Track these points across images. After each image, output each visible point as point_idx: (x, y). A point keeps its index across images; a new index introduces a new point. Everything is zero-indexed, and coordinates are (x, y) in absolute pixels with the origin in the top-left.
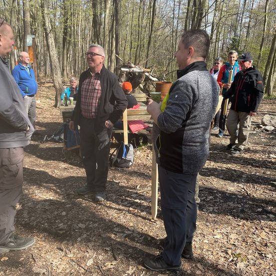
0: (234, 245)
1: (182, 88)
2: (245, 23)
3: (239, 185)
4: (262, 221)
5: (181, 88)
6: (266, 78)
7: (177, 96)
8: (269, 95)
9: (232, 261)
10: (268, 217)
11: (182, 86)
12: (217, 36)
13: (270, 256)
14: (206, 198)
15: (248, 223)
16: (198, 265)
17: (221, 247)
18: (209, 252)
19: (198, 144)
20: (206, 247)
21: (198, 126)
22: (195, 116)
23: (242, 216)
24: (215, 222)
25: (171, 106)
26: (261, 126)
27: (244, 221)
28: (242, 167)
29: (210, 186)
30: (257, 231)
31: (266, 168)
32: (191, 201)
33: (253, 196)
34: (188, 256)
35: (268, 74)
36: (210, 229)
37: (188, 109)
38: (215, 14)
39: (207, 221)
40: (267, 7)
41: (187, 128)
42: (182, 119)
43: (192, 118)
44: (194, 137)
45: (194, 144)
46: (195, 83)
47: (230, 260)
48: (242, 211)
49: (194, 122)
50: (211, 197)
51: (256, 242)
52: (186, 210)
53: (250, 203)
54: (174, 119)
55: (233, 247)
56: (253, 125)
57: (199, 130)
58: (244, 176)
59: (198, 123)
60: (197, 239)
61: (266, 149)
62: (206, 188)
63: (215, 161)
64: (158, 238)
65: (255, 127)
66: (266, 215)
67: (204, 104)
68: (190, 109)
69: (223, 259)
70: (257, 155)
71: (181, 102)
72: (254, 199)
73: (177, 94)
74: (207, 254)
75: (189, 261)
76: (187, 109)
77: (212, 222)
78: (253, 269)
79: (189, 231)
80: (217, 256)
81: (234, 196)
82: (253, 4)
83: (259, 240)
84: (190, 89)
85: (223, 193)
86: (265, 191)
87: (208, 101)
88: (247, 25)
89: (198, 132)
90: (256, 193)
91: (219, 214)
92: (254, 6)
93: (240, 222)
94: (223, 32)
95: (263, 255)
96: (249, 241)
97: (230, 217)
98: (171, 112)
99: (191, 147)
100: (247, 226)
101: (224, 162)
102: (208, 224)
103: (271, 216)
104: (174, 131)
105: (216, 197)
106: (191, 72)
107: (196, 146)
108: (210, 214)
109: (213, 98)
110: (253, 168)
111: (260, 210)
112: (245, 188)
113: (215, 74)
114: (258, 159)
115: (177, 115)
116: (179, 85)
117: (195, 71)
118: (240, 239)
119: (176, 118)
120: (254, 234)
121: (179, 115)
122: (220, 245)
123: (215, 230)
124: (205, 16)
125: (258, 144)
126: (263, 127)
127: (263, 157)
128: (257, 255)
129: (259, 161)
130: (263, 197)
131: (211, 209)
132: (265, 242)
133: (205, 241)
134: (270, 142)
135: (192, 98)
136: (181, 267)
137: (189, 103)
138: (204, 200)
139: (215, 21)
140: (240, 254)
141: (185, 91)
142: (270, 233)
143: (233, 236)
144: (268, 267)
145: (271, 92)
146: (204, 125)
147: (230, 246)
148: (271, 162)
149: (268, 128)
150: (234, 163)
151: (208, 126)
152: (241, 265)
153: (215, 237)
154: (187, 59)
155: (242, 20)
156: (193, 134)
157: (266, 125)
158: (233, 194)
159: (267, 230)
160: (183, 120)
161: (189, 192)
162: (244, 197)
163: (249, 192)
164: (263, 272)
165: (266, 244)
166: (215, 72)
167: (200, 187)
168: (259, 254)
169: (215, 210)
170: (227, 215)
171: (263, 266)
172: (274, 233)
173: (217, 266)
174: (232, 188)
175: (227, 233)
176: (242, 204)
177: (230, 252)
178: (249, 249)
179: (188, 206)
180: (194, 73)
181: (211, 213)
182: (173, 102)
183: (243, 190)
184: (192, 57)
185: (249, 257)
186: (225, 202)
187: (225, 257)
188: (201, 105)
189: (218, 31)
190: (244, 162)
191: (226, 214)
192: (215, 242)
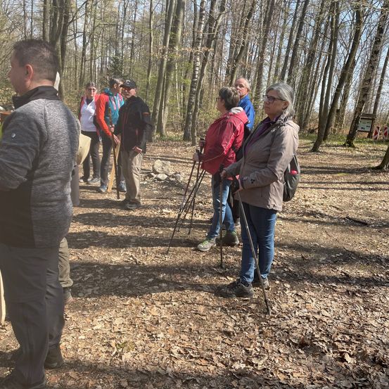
0: (119, 332)
1: (22, 124)
2: (128, 38)
3: (127, 253)
4: (153, 294)
5: (20, 124)
6: (156, 114)
7: (14, 136)
8: (162, 135)
9: (117, 353)
10: (160, 288)
11: (21, 121)
12: (92, 51)
13: (161, 335)
14: (83, 278)
15: (137, 300)
16: (70, 373)
17: (103, 339)
18: (86, 351)
19: (55, 203)
20: (81, 345)
21: (52, 178)
22: (47, 164)
23: (130, 292)
24: (95, 308)
25: (6, 151)
26: (153, 174)
27: (133, 299)
28: (130, 229)
29: (89, 260)
30: (147, 308)
31: (159, 226)
32: (53, 285)
33: (143, 264)
34: (55, 364)
35: (158, 108)
36: (87, 319)
37: (35, 154)
38: (86, 21)
39: (84, 308)
40: (152, 22)
41: (35, 182)
42: (25, 168)
43: (42, 166)
44: (47, 194)
45: (49, 204)
46: (42, 118)
47: (114, 353)
48: (130, 286)
49: (45, 173)
50: (89, 275)
51: (146, 322)
52: (47, 298)
53: (140, 273)
54: (12, 169)
55: (118, 336)
56: (143, 173)
57: (54, 184)
58: (132, 240)
59: (52, 174)
60: (69, 338)
61: (158, 202)
62: (83, 264)
63: (95, 225)
64: (8, 351)
65: (146, 177)
66: (158, 285)
67: (57, 147)
68: (37, 154)
69: (104, 355)
70: (149, 211)
71: (22, 145)
72: (144, 268)
73: (14, 132)
74: (83, 354)
75: (57, 371)
76: (32, 154)
77: (91, 309)
78: (142, 357)
79: (55, 328)
80: (96, 353)
81: (120, 269)
82: (135, 15)
83: (149, 319)
84: (34, 125)
85: (106, 266)
86: (157, 255)
87: (64, 142)
88: (130, 42)
89: (53, 187)
90: (146, 260)
91: (99, 296)
92: (137, 18)
93: (127, 300)
94: (100, 48)
95: (154, 336)
96: (138, 322)
97: (115, 297)
98: (7, 159)
99: (45, 209)
100: (135, 304)
101: (107, 225)
102: (85, 313)
103: (164, 285)
104: (15, 187)
105: (96, 274)
106: (34, 101)
107: (51, 206)
108: (88, 299)
109: (70, 138)
110: (144, 229)
111: (151, 280)
112: (134, 256)
113: (88, 104)
114: (149, 216)
115: (17, 164)
116: (17, 119)
117: (40, 100)
118: (127, 323)
119: (16, 169)
120: (143, 312)
121: (20, 164)
122: (102, 337)
123: (95, 319)
124: (73, 20)
125: (149, 197)
126: (155, 176)
127: (155, 213)
128: (146, 338)
129: (151, 219)
130: (154, 263)
131: (90, 291)
132: (156, 319)
133: (80, 338)
134: (163, 195)
135: (38, 138)
136: (44, 383)
137: (35, 146)
138: (80, 281)
139: (88, 30)
140: (126, 342)
141: (27, 128)
142: (162, 307)
143: (117, 322)
144: (159, 350)
145: (164, 132)
146: (60, 176)
147: (114, 335)
148: (164, 218)
149: (160, 176)
150: (121, 224)
151: (69, 177)
152: (127, 356)
153: (94, 328)
154: (26, 81)
155: (123, 35)
156: (45, 189)
157: (158, 173)
158: (119, 266)
159: (158, 304)
160: (28, 171)
161: (48, 272)
162: (133, 267)
163: (138, 260)
164: (153, 357)
165: (158, 321)
166: (89, 101)
167: (72, 263)
168: (149, 336)
169: (95, 292)
170: (111, 294)
171: (153, 350)
172: (166, 306)
173: (96, 366)
174: (117, 257)
175: (111, 318)
176: (130, 277)
177: (113, 343)
178: (138, 333)
179: (48, 293)
180: (39, 102)
181: (90, 298)
182: (9, 144)
183: (131, 259)
184: (32, 80)
185: (137, 343)
186: (109, 278)
187: (107, 352)
188: (53, 148)
189: (92, 45)
190: (133, 222)
191: (108, 295)
192: (95, 334)
